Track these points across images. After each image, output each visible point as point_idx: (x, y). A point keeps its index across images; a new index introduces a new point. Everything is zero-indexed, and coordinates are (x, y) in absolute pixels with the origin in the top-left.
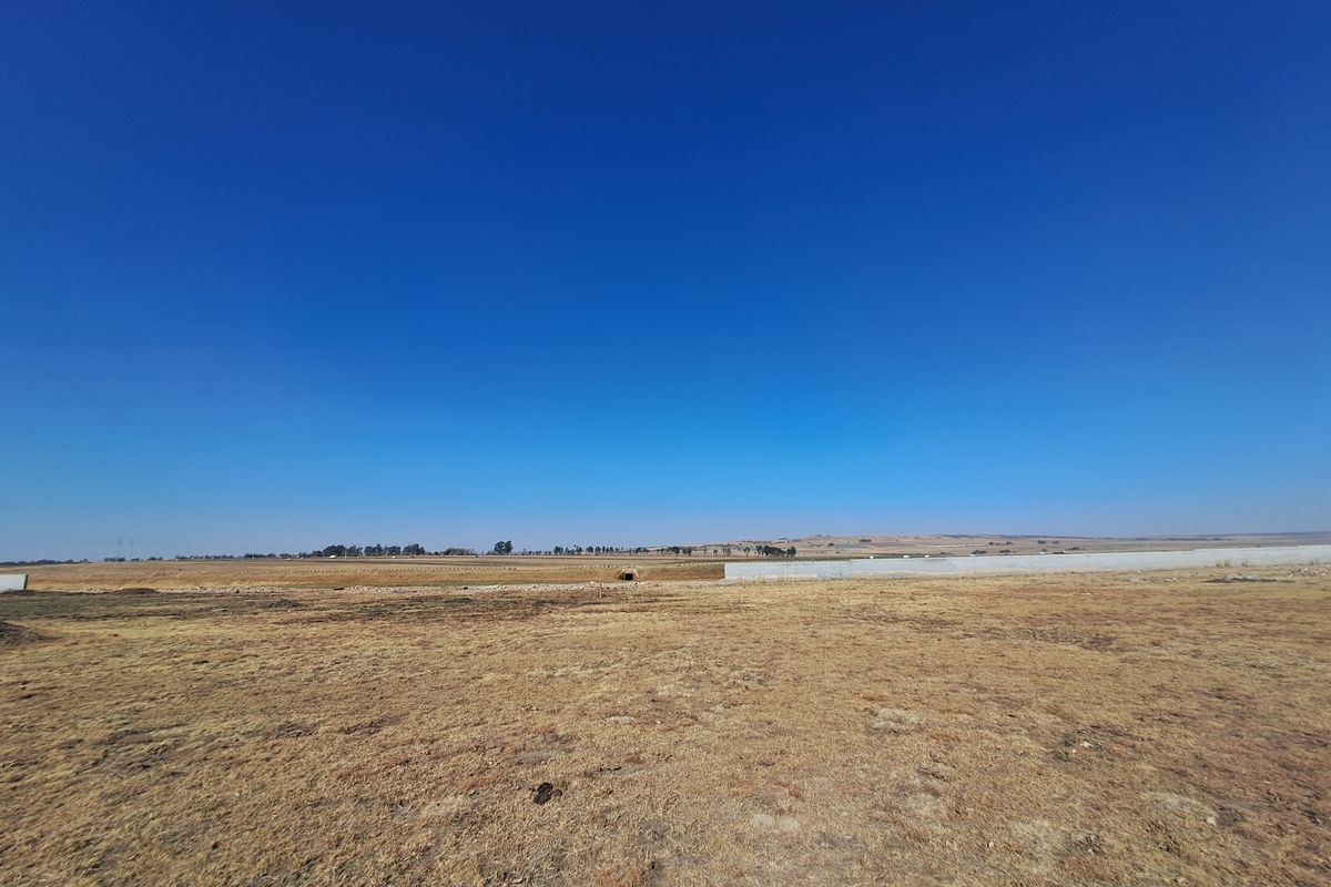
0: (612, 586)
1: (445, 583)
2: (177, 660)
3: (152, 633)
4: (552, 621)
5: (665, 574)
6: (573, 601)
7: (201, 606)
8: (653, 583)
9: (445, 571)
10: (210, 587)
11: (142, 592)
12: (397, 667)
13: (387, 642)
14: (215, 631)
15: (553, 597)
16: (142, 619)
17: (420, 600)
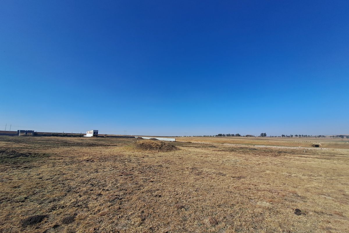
0: (310, 149)
1: (248, 144)
2: (198, 156)
3: (193, 150)
4: (286, 158)
5: (336, 146)
6: (293, 152)
7: (199, 146)
8: (331, 149)
9: (247, 141)
10: (199, 142)
11: (190, 142)
12: (241, 164)
13: (237, 158)
14: (202, 151)
15: (284, 151)
16: (191, 147)
17: (242, 148)
